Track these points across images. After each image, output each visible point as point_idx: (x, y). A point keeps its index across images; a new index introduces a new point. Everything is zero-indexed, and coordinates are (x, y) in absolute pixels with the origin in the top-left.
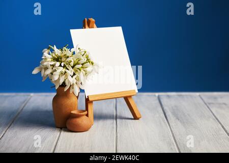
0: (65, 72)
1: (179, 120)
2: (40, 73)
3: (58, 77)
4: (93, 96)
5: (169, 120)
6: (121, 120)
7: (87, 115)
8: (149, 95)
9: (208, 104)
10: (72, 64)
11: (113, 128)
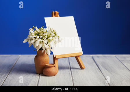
0: (43, 42)
1: (106, 69)
2: (27, 42)
3: (38, 44)
4: (58, 56)
5: (101, 70)
6: (74, 70)
7: (55, 67)
8: (87, 56)
9: (121, 61)
10: (46, 37)
11: (70, 74)
